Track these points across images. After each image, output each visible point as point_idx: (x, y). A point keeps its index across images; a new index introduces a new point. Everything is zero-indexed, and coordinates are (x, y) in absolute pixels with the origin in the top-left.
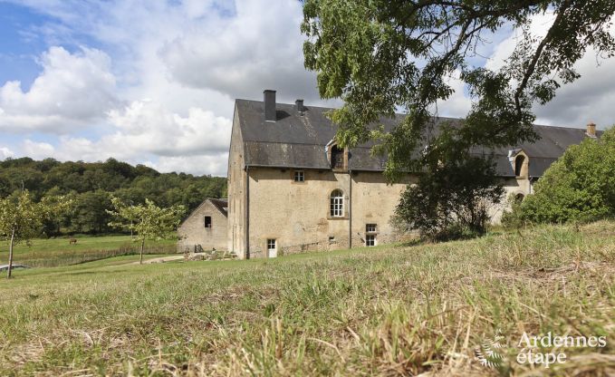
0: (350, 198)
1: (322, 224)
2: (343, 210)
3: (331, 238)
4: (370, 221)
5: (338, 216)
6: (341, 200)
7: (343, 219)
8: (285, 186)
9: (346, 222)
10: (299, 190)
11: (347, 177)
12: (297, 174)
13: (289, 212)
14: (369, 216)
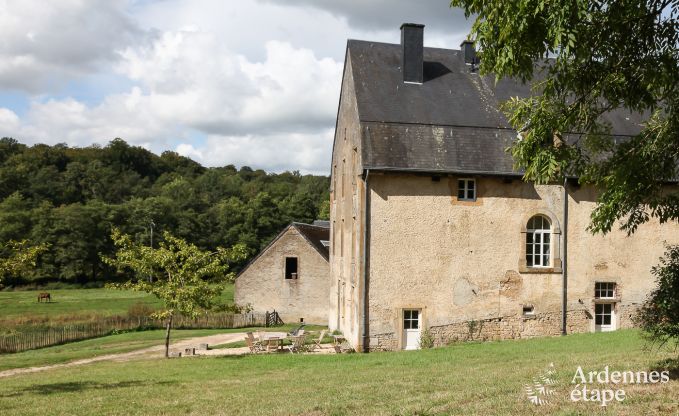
0: (564, 232)
1: (510, 282)
2: (551, 255)
3: (526, 309)
4: (603, 278)
5: (541, 266)
6: (546, 236)
7: (550, 272)
8: (437, 208)
9: (557, 279)
10: (466, 216)
11: (558, 191)
12: (461, 185)
13: (445, 259)
14: (602, 266)
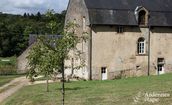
0: (148, 43)
1: (133, 58)
2: (145, 50)
3: (138, 67)
4: (160, 56)
5: (141, 53)
6: (143, 44)
7: (144, 55)
8: (111, 35)
9: (146, 57)
10: (120, 38)
11: (147, 30)
12: (118, 28)
13: (114, 51)
14: (160, 53)
